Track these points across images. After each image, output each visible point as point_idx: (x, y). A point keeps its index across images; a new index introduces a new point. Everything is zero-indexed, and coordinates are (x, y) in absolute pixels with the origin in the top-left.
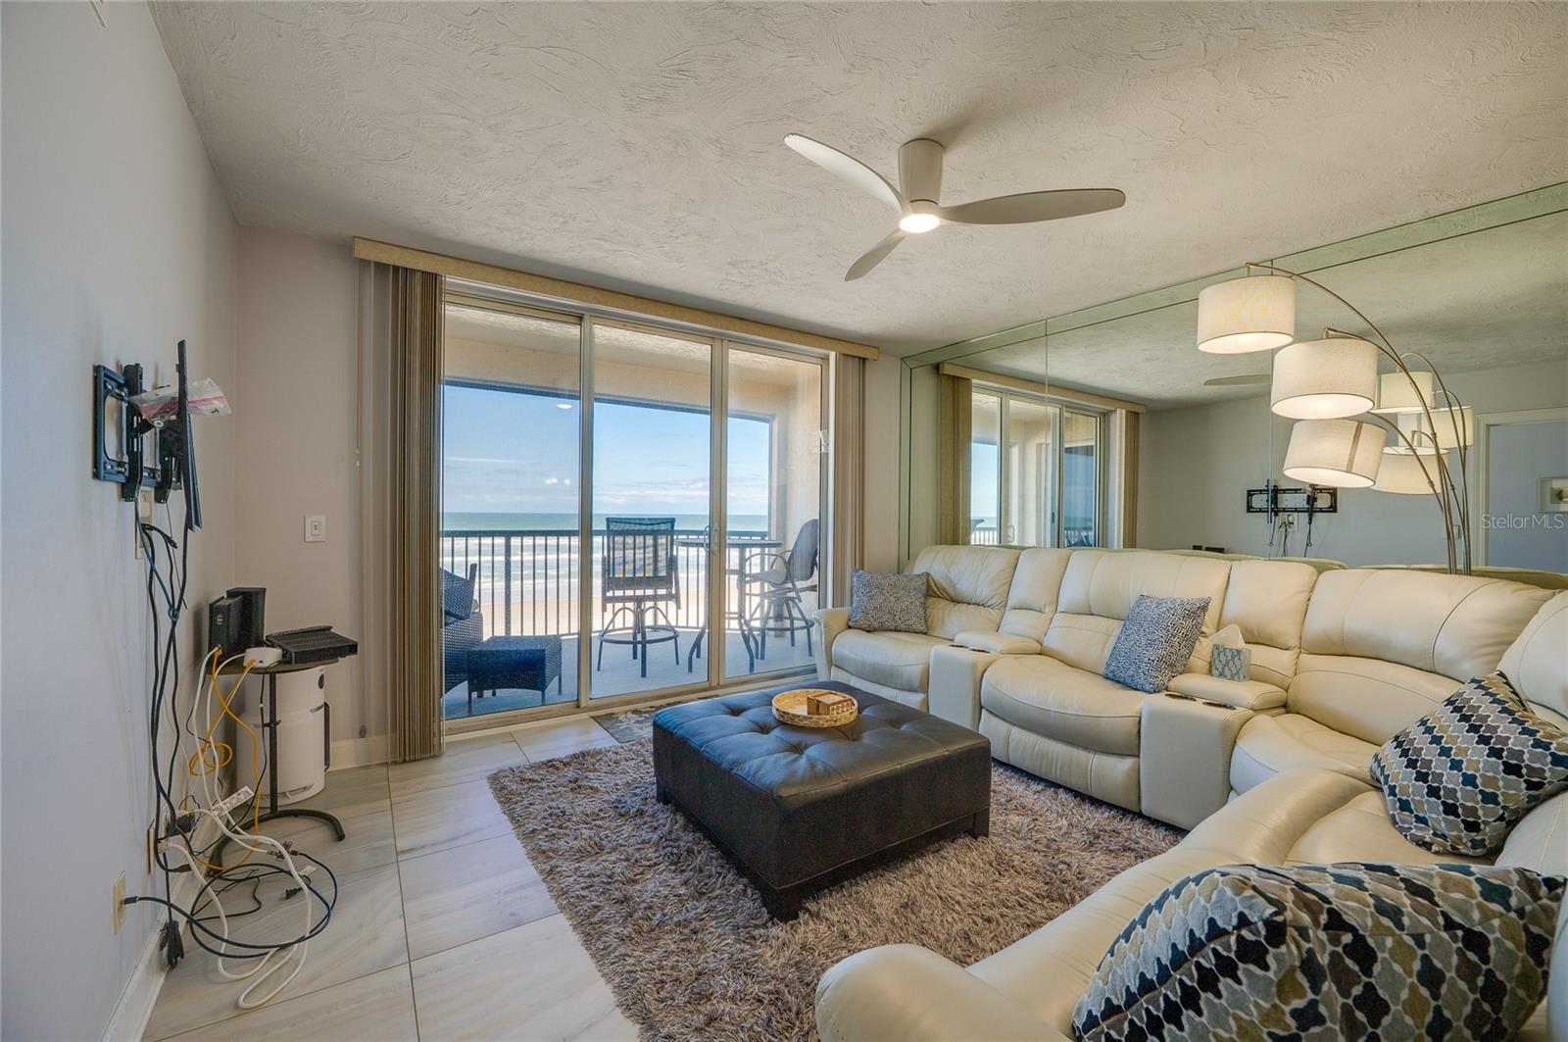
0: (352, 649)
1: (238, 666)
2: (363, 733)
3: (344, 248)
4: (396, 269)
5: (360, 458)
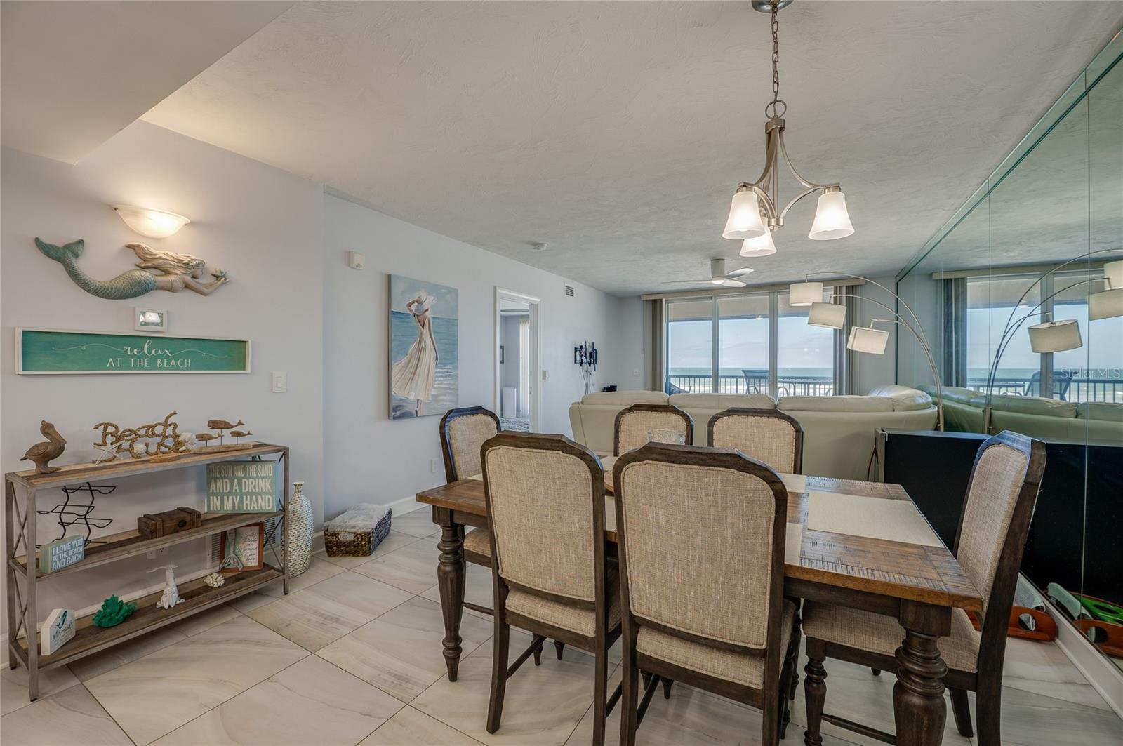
3: (639, 297)
4: (648, 300)
5: (644, 354)
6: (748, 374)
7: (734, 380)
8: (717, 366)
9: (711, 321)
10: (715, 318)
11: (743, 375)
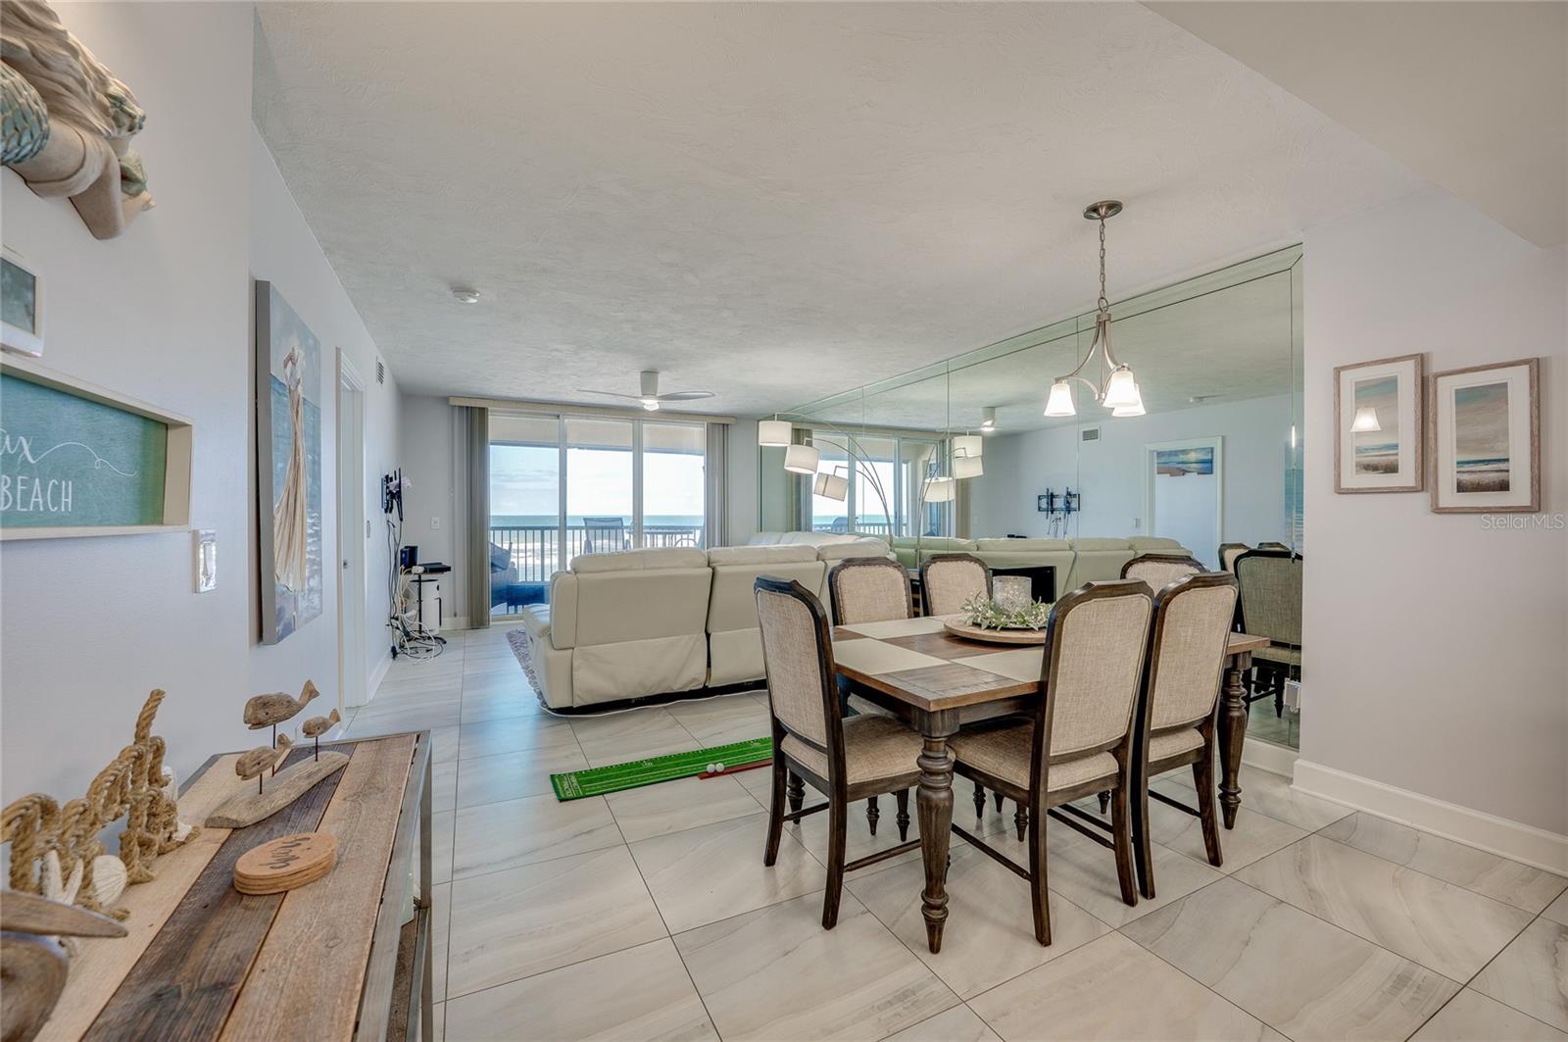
0: (448, 569)
1: (410, 572)
2: (455, 615)
3: (446, 399)
4: (467, 407)
5: (453, 492)
6: (590, 524)
7: (538, 533)
8: (565, 513)
9: (558, 450)
10: (562, 444)
11: (583, 525)
